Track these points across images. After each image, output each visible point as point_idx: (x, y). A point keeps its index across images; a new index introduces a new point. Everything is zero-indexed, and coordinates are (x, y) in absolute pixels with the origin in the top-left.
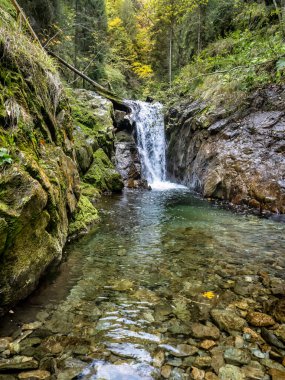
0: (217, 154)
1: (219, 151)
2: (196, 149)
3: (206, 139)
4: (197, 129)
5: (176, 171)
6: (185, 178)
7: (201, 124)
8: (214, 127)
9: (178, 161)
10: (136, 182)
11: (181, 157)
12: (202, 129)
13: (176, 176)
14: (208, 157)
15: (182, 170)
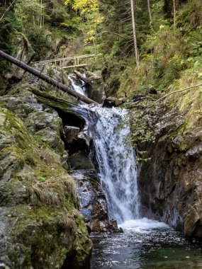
0: (196, 187)
1: (197, 184)
2: (175, 178)
3: (185, 166)
4: (173, 152)
5: (152, 204)
6: (165, 213)
7: (177, 147)
8: (192, 152)
9: (154, 190)
10: (102, 224)
11: (158, 186)
12: (179, 152)
13: (154, 210)
14: (187, 189)
15: (161, 202)
